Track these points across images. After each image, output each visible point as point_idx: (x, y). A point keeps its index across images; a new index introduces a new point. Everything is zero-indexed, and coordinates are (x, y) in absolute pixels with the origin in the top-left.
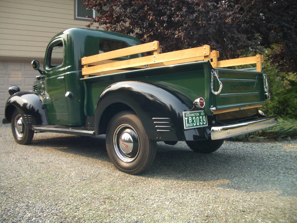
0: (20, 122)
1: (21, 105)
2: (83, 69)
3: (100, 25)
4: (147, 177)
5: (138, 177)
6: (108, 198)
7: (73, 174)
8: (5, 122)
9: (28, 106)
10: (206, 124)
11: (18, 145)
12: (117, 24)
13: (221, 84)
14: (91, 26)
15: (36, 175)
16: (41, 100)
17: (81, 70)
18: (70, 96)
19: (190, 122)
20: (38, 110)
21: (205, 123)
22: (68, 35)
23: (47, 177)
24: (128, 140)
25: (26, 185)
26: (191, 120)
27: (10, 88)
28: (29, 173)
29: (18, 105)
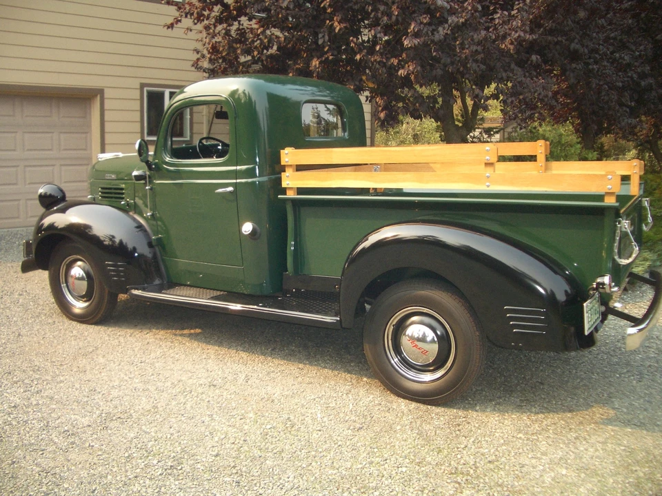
0: (77, 271)
2: (284, 174)
3: (195, 24)
8: (29, 267)
10: (599, 316)
17: (280, 174)
18: (254, 233)
19: (589, 320)
24: (421, 336)
26: (590, 315)
27: (41, 191)
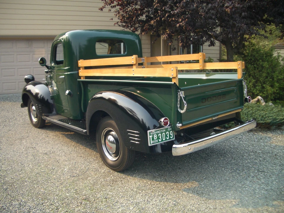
0: (34, 108)
1: (34, 94)
2: (80, 71)
3: (112, 8)
4: (128, 175)
5: (120, 174)
6: (85, 199)
7: (66, 169)
8: (23, 106)
9: (39, 96)
10: (173, 138)
11: (34, 128)
12: (128, 6)
13: (186, 105)
14: (103, 9)
15: (36, 170)
16: (50, 91)
17: (78, 71)
18: (69, 94)
19: (155, 139)
20: (48, 100)
21: (171, 137)
22: (67, 37)
23: (45, 171)
24: (112, 141)
25: (25, 180)
26: (156, 137)
27: (26, 77)
28: (31, 167)
29: (31, 94)
